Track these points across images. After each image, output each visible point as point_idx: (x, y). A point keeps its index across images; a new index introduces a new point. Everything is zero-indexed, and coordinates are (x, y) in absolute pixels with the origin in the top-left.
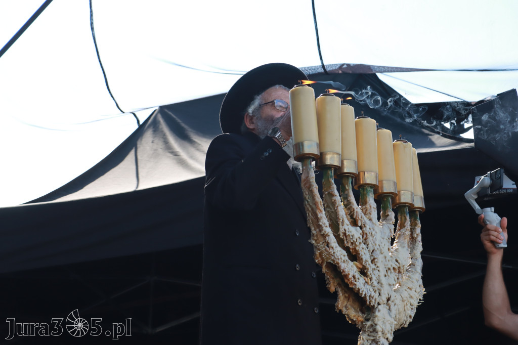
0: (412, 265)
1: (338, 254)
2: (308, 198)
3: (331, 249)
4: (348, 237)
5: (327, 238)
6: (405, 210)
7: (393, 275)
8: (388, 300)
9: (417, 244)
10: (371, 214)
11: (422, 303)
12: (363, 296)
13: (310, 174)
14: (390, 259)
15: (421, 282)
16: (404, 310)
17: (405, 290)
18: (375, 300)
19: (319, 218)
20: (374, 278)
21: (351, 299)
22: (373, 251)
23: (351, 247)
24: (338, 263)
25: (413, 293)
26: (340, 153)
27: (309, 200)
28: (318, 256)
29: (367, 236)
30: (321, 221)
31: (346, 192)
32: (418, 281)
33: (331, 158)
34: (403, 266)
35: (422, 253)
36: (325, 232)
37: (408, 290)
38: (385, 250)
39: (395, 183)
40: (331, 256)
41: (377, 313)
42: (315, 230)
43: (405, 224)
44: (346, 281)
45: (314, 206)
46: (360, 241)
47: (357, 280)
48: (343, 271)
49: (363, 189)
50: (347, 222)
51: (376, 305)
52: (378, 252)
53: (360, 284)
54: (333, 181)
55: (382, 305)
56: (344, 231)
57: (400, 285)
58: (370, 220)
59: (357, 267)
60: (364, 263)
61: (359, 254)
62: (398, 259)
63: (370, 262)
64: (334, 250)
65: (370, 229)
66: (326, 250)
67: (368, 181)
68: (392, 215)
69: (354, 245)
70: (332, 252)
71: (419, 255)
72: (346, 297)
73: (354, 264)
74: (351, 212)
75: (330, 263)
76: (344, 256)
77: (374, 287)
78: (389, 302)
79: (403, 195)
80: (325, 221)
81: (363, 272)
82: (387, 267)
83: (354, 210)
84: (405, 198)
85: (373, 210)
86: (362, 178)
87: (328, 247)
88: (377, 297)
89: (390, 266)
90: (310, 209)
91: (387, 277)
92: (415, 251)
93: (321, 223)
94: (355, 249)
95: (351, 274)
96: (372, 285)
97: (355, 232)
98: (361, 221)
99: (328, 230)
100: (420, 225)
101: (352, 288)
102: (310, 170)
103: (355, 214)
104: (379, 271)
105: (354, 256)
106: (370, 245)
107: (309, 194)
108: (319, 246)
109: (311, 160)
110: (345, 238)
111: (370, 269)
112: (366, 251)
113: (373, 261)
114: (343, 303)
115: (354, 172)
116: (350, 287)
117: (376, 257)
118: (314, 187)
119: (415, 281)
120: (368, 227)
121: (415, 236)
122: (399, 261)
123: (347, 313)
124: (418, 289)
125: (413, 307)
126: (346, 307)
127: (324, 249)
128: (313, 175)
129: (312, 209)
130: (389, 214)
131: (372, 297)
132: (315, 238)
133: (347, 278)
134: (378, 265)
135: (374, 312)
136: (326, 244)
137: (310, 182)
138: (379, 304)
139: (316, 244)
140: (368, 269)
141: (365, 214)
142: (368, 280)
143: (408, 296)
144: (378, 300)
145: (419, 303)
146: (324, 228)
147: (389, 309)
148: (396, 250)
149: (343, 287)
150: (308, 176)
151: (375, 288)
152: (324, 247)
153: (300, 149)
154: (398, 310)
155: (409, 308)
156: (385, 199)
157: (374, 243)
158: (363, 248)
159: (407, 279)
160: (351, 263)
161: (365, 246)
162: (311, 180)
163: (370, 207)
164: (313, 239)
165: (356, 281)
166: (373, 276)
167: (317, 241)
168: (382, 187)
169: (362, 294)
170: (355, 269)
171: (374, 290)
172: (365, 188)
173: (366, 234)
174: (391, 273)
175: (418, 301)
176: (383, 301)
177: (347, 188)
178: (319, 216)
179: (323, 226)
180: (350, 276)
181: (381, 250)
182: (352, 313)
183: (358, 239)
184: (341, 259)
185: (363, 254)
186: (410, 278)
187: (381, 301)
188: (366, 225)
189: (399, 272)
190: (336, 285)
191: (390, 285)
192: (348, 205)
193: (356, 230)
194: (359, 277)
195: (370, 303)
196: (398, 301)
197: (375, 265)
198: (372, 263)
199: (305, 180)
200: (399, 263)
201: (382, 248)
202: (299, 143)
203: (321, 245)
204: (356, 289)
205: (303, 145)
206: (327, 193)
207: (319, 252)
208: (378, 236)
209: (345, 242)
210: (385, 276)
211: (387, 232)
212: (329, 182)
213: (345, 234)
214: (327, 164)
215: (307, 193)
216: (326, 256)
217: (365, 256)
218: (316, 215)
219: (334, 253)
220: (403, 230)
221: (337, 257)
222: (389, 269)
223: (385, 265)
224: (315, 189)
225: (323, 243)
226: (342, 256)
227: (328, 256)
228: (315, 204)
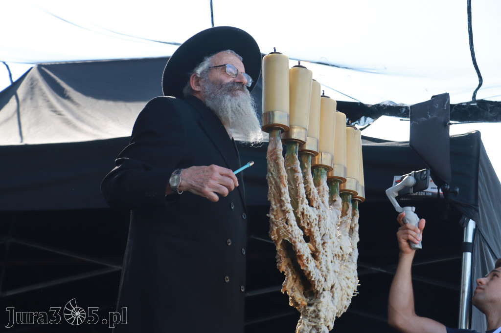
0: (350, 255)
1: (296, 233)
2: (273, 171)
3: (290, 226)
4: (305, 217)
5: (287, 214)
6: (349, 198)
7: (337, 261)
8: (332, 287)
9: (354, 234)
10: (323, 196)
11: (357, 294)
12: (313, 279)
13: (278, 145)
14: (337, 245)
16: (342, 299)
17: (343, 280)
18: (321, 286)
19: (282, 193)
20: (323, 263)
21: (297, 281)
22: (324, 235)
23: (306, 227)
24: (295, 242)
25: (350, 283)
26: (307, 129)
27: (274, 173)
28: (275, 232)
29: (320, 219)
30: (284, 196)
31: (306, 170)
32: (353, 271)
33: (297, 132)
34: (346, 254)
35: (358, 244)
36: (287, 208)
37: (346, 280)
38: (333, 236)
39: (345, 168)
40: (288, 234)
41: (321, 299)
42: (275, 204)
43: (348, 212)
44: (299, 262)
45: (278, 180)
46: (316, 223)
47: (309, 262)
48: (299, 251)
49: (318, 170)
50: (306, 201)
51: (321, 291)
52: (328, 237)
53: (311, 266)
54: (297, 157)
55: (327, 292)
58: (323, 202)
59: (310, 249)
60: (317, 245)
61: (313, 236)
62: (342, 246)
63: (321, 246)
64: (292, 227)
65: (323, 211)
66: (284, 227)
67: (324, 162)
68: (339, 201)
69: (310, 226)
70: (291, 230)
71: (356, 246)
72: (293, 278)
73: (308, 245)
75: (286, 241)
76: (301, 235)
77: (323, 271)
78: (333, 289)
79: (350, 182)
80: (286, 197)
81: (315, 255)
82: (334, 253)
83: (311, 190)
84: (350, 185)
85: (325, 193)
86: (318, 159)
87: (287, 224)
88: (323, 283)
89: (336, 253)
90: (273, 182)
91: (333, 263)
92: (353, 241)
93: (283, 199)
94: (310, 230)
95: (305, 255)
96: (320, 270)
97: (312, 213)
98: (317, 202)
99: (289, 206)
100: (358, 215)
102: (278, 141)
103: (312, 194)
105: (308, 238)
106: (322, 229)
107: (274, 166)
108: (277, 222)
109: (280, 131)
110: (302, 218)
112: (319, 234)
113: (323, 245)
114: (290, 284)
115: (316, 150)
116: (302, 268)
117: (326, 241)
118: (280, 160)
119: (351, 271)
120: (321, 209)
121: (354, 225)
122: (343, 249)
123: (291, 295)
124: (354, 280)
125: (349, 298)
126: (292, 289)
127: (282, 225)
128: (280, 147)
129: (276, 183)
130: (337, 199)
131: (320, 282)
132: (275, 213)
133: (300, 259)
134: (327, 249)
135: (318, 298)
136: (285, 221)
137: (277, 154)
138: (324, 290)
139: (274, 220)
140: (319, 252)
141: (319, 195)
142: (318, 263)
143: (346, 286)
144: (323, 286)
145: (354, 294)
146: (286, 204)
147: (333, 297)
148: (339, 237)
149: (292, 268)
150: (275, 148)
151: (323, 273)
152: (283, 224)
153: (270, 119)
155: (346, 298)
156: (334, 184)
157: (325, 226)
158: (317, 231)
159: (345, 269)
160: (306, 244)
161: (318, 229)
162: (278, 152)
163: (323, 189)
164: (273, 214)
165: (307, 263)
166: (322, 260)
167: (277, 216)
168: (333, 171)
169: (312, 277)
170: (309, 251)
171: (321, 274)
172: (320, 169)
173: (320, 216)
174: (336, 259)
175: (354, 292)
176: (328, 288)
177: (307, 166)
178: (283, 191)
179: (285, 201)
180: (305, 258)
181: (330, 235)
182: (298, 297)
183: (315, 220)
184: (298, 238)
185: (316, 236)
186: (347, 267)
187: (326, 287)
188: (320, 207)
189: (343, 260)
190: (286, 264)
191: (335, 272)
192: (306, 184)
193: (313, 210)
194: (311, 259)
195: (317, 288)
196: (339, 290)
197: (324, 249)
199: (271, 152)
200: (343, 251)
201: (331, 233)
202: (270, 112)
203: (280, 222)
205: (273, 114)
206: (289, 168)
207: (276, 228)
208: (329, 221)
209: (302, 222)
210: (332, 262)
211: (336, 217)
212: (294, 157)
213: (303, 213)
214: (293, 138)
215: (272, 165)
216: (283, 233)
217: (318, 239)
218: (279, 189)
219: (292, 231)
220: (345, 218)
221: (294, 236)
222: (336, 255)
223: (332, 251)
224: (282, 162)
225: (283, 219)
226: (299, 236)
227: (285, 233)
228: (280, 178)
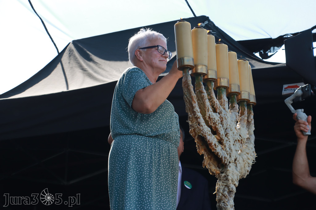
0: (248, 139)
1: (206, 130)
2: (187, 94)
3: (201, 127)
4: (211, 119)
5: (199, 119)
6: (244, 104)
7: (238, 144)
8: (235, 160)
9: (251, 126)
10: (224, 105)
11: (255, 162)
12: (221, 157)
13: (188, 78)
14: (236, 134)
15: (254, 149)
16: (244, 167)
17: (245, 154)
18: (228, 160)
19: (194, 107)
20: (227, 146)
21: (212, 159)
22: (226, 129)
23: (213, 126)
24: (205, 136)
25: (249, 156)
26: (207, 65)
27: (187, 95)
28: (193, 131)
29: (222, 119)
30: (195, 108)
31: (210, 91)
32: (252, 149)
33: (201, 69)
34: (244, 139)
35: (254, 131)
36: (198, 116)
37: (247, 154)
38: (233, 128)
39: (239, 86)
40: (201, 131)
41: (229, 168)
42: (191, 114)
43: (245, 113)
44: (210, 147)
45: (190, 99)
46: (219, 122)
48: (209, 141)
49: (220, 89)
50: (211, 110)
51: (228, 164)
52: (229, 129)
53: (219, 149)
54: (202, 83)
55: (232, 163)
56: (209, 116)
57: (241, 151)
58: (224, 109)
59: (217, 138)
60: (221, 136)
61: (218, 130)
62: (241, 134)
63: (224, 136)
64: (203, 127)
65: (224, 115)
66: (198, 127)
67: (223, 84)
68: (237, 106)
69: (215, 125)
70: (202, 129)
71: (253, 133)
72: (209, 158)
73: (215, 137)
74: (212, 104)
75: (200, 135)
76: (209, 131)
77: (227, 151)
78: (236, 161)
79: (244, 94)
80: (197, 109)
81: (221, 142)
82: (235, 139)
83: (214, 103)
84: (244, 96)
85: (226, 103)
86: (219, 82)
87: (199, 125)
88: (229, 158)
89: (236, 139)
90: (188, 101)
91: (235, 145)
92: (250, 130)
93: (195, 110)
94: (215, 127)
95: (213, 143)
96: (225, 151)
97: (216, 117)
98: (219, 109)
99: (199, 114)
100: (253, 113)
101: (214, 152)
102: (188, 75)
103: (215, 105)
104: (229, 141)
105: (215, 132)
106: (225, 125)
107: (187, 91)
108: (193, 125)
109: (189, 69)
110: (209, 120)
111: (225, 141)
112: (222, 129)
113: (226, 135)
114: (207, 162)
115: (215, 78)
116: (212, 151)
117: (228, 132)
118: (190, 87)
119: (250, 149)
120: (223, 113)
121: (250, 120)
122: (242, 136)
123: (210, 168)
124: (252, 154)
125: (250, 165)
126: (209, 164)
127: (196, 126)
128: (190, 79)
129: (189, 101)
130: (235, 106)
131: (226, 158)
133: (211, 146)
134: (229, 137)
135: (227, 168)
136: (198, 124)
137: (188, 84)
138: (230, 162)
139: (191, 124)
140: (223, 140)
141: (221, 105)
142: (223, 147)
143: (247, 158)
144: (229, 160)
145: (253, 163)
146: (197, 113)
147: (236, 166)
148: (239, 129)
149: (207, 151)
150: (187, 80)
151: (228, 152)
152: (197, 125)
153: (181, 62)
154: (241, 167)
155: (247, 166)
156: (233, 96)
157: (227, 124)
158: (220, 127)
159: (246, 148)
160: (213, 136)
161: (221, 126)
162: (189, 82)
163: (224, 101)
164: (190, 120)
165: (216, 148)
166: (226, 144)
167: (192, 121)
168: (231, 88)
169: (220, 156)
170: (216, 140)
171: (227, 153)
172: (221, 88)
173: (222, 118)
174: (237, 143)
175: (253, 161)
176: (233, 161)
177: (210, 88)
178: (194, 105)
179: (196, 112)
180: (213, 144)
181: (231, 128)
182: (213, 169)
183: (218, 121)
184: (207, 133)
185: (220, 130)
186: (248, 147)
187: (231, 160)
188: (222, 112)
189: (241, 143)
190: (203, 150)
191: (236, 151)
192: (210, 99)
193: (216, 115)
194: (218, 145)
195: (224, 162)
196: (241, 161)
197: (227, 138)
198: (226, 136)
199: (184, 82)
200: (241, 137)
201: (231, 127)
202: (181, 58)
204: (216, 153)
205: (183, 59)
206: (198, 91)
207: (193, 128)
208: (229, 120)
209: (210, 123)
210: (234, 145)
211: (234, 117)
212: (200, 84)
213: (209, 117)
214: (198, 72)
215: (186, 90)
216: (197, 131)
217: (222, 132)
218: (191, 105)
219: (203, 129)
220: (243, 117)
221: (204, 132)
222: (236, 140)
223: (233, 138)
224: (191, 88)
225: (196, 123)
226: (208, 132)
227: (199, 131)
228: (191, 98)
